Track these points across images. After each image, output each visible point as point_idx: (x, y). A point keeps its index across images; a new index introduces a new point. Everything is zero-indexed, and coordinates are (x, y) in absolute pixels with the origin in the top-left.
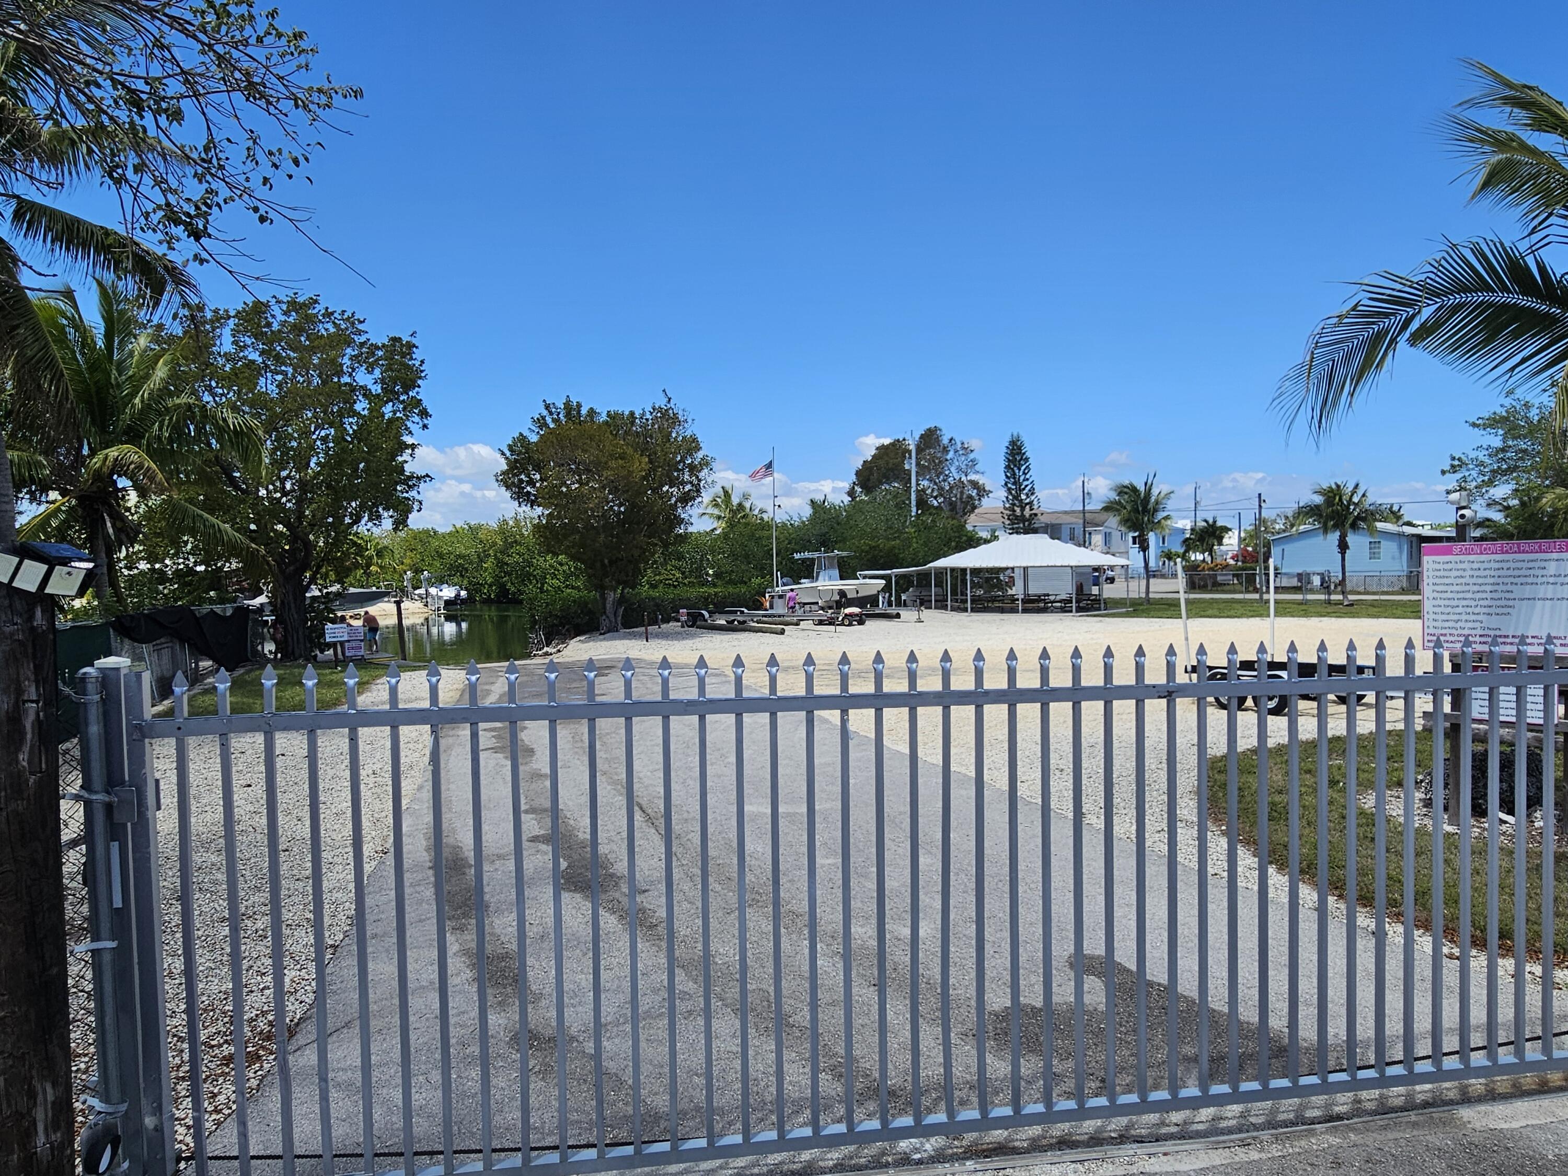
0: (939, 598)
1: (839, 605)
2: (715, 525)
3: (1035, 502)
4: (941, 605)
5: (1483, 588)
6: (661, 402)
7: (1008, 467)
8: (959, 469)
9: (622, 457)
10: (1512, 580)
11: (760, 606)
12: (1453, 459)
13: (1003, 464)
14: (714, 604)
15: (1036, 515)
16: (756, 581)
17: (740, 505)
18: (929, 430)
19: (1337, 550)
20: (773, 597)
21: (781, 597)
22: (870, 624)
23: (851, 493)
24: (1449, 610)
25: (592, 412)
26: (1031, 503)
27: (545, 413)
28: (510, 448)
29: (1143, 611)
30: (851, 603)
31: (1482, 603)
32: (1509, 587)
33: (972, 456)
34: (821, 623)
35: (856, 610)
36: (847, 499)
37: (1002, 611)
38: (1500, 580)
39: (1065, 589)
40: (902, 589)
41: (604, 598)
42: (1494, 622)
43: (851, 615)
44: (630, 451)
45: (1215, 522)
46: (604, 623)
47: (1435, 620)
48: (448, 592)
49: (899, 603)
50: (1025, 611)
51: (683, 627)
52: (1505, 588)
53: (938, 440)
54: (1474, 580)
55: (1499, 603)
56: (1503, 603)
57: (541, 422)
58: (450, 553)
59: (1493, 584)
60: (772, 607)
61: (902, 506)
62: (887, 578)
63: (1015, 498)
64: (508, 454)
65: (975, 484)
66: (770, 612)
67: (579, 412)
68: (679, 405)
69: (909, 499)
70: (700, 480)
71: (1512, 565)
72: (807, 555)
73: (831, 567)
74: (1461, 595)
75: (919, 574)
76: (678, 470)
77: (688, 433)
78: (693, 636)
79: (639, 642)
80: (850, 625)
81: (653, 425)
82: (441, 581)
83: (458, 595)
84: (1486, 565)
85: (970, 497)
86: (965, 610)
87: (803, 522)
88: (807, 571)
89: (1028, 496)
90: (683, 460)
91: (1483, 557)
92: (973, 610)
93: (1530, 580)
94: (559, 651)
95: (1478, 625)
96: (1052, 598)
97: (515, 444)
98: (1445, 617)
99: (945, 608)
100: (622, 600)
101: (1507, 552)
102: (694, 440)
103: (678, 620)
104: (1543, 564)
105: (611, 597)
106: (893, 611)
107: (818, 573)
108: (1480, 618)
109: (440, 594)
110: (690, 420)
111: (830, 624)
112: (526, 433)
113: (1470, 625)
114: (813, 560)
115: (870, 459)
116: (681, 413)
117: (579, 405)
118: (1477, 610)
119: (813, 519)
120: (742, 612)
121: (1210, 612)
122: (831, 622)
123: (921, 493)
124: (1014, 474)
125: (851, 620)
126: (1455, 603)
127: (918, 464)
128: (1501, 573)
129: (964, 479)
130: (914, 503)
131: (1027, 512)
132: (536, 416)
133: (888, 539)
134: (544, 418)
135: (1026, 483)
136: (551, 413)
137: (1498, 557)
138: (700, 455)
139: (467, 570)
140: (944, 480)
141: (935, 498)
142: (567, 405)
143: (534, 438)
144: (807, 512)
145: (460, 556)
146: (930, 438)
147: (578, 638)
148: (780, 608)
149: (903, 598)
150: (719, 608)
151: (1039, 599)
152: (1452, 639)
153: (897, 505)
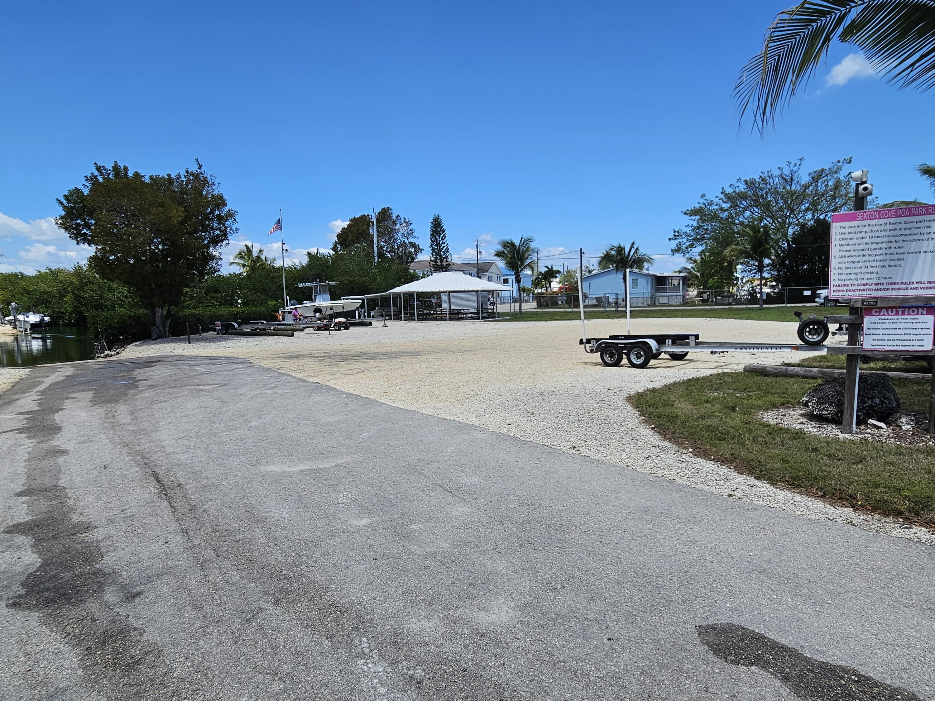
0: (395, 313)
1: (332, 317)
2: (242, 270)
3: (449, 257)
4: (398, 317)
5: (879, 246)
6: (194, 168)
7: (432, 235)
8: (403, 235)
9: (162, 205)
10: (903, 238)
11: (275, 319)
12: (675, 232)
13: (429, 233)
14: (242, 319)
15: (449, 265)
16: (272, 303)
17: (258, 257)
18: (384, 209)
19: (623, 281)
20: (284, 313)
21: (290, 313)
22: (352, 329)
23: (334, 249)
24: (852, 265)
25: (137, 175)
26: (447, 257)
27: (96, 173)
28: (66, 197)
29: (520, 318)
30: (338, 315)
31: (877, 258)
32: (900, 244)
33: (411, 227)
34: (319, 328)
35: (343, 320)
36: (332, 252)
37: (436, 320)
38: (893, 239)
39: (472, 305)
40: (371, 308)
41: (154, 314)
42: (886, 272)
43: (339, 323)
44: (168, 201)
45: (552, 268)
46: (155, 332)
47: (839, 274)
48: (34, 318)
49: (369, 316)
50: (450, 319)
51: (218, 334)
52: (896, 245)
53: (390, 217)
54: (873, 240)
55: (892, 257)
56: (894, 257)
57: (93, 180)
58: (36, 290)
59: (888, 242)
60: (284, 319)
61: (369, 255)
62: (363, 300)
63: (437, 254)
64: (65, 202)
65: (413, 245)
66: (282, 322)
67: (126, 174)
68: (208, 172)
69: (374, 251)
70: (226, 228)
71: (904, 226)
72: (307, 285)
73: (325, 292)
74: (862, 253)
75: (382, 298)
76: (209, 220)
77: (216, 192)
78: (225, 339)
79: (183, 344)
80: (339, 329)
81: (187, 185)
82: (27, 310)
83: (42, 320)
84: (883, 227)
85: (410, 252)
86: (414, 320)
87: (303, 266)
88: (308, 295)
89: (444, 252)
90: (212, 212)
91: (882, 221)
92: (418, 320)
93: (916, 237)
94: (118, 353)
95: (874, 276)
96: (466, 311)
97: (71, 195)
98: (848, 271)
99: (400, 319)
100: (169, 315)
101: (900, 216)
102: (221, 197)
103: (215, 330)
104: (927, 224)
105: (159, 312)
106: (367, 320)
107: (315, 297)
108: (875, 270)
109: (26, 319)
110: (216, 183)
111: (326, 329)
112: (80, 187)
113: (868, 276)
114: (311, 288)
115: (346, 227)
116: (209, 177)
117: (126, 169)
118: (874, 264)
119: (310, 265)
120: (262, 323)
121: (556, 318)
122: (326, 328)
123: (380, 248)
124: (437, 239)
125: (339, 326)
126: (857, 259)
127: (378, 231)
128: (895, 233)
129: (406, 241)
130: (376, 254)
131: (444, 263)
132: (89, 175)
133: (361, 276)
134: (96, 177)
135: (443, 245)
136: (101, 173)
137: (892, 220)
138: (227, 209)
139: (50, 302)
140: (394, 242)
141: (389, 252)
142: (116, 168)
143: (86, 192)
144: (305, 261)
145: (44, 292)
146: (384, 215)
147: (135, 343)
148: (289, 320)
149: (372, 314)
150: (246, 320)
151: (459, 312)
152: (853, 288)
153: (365, 255)
